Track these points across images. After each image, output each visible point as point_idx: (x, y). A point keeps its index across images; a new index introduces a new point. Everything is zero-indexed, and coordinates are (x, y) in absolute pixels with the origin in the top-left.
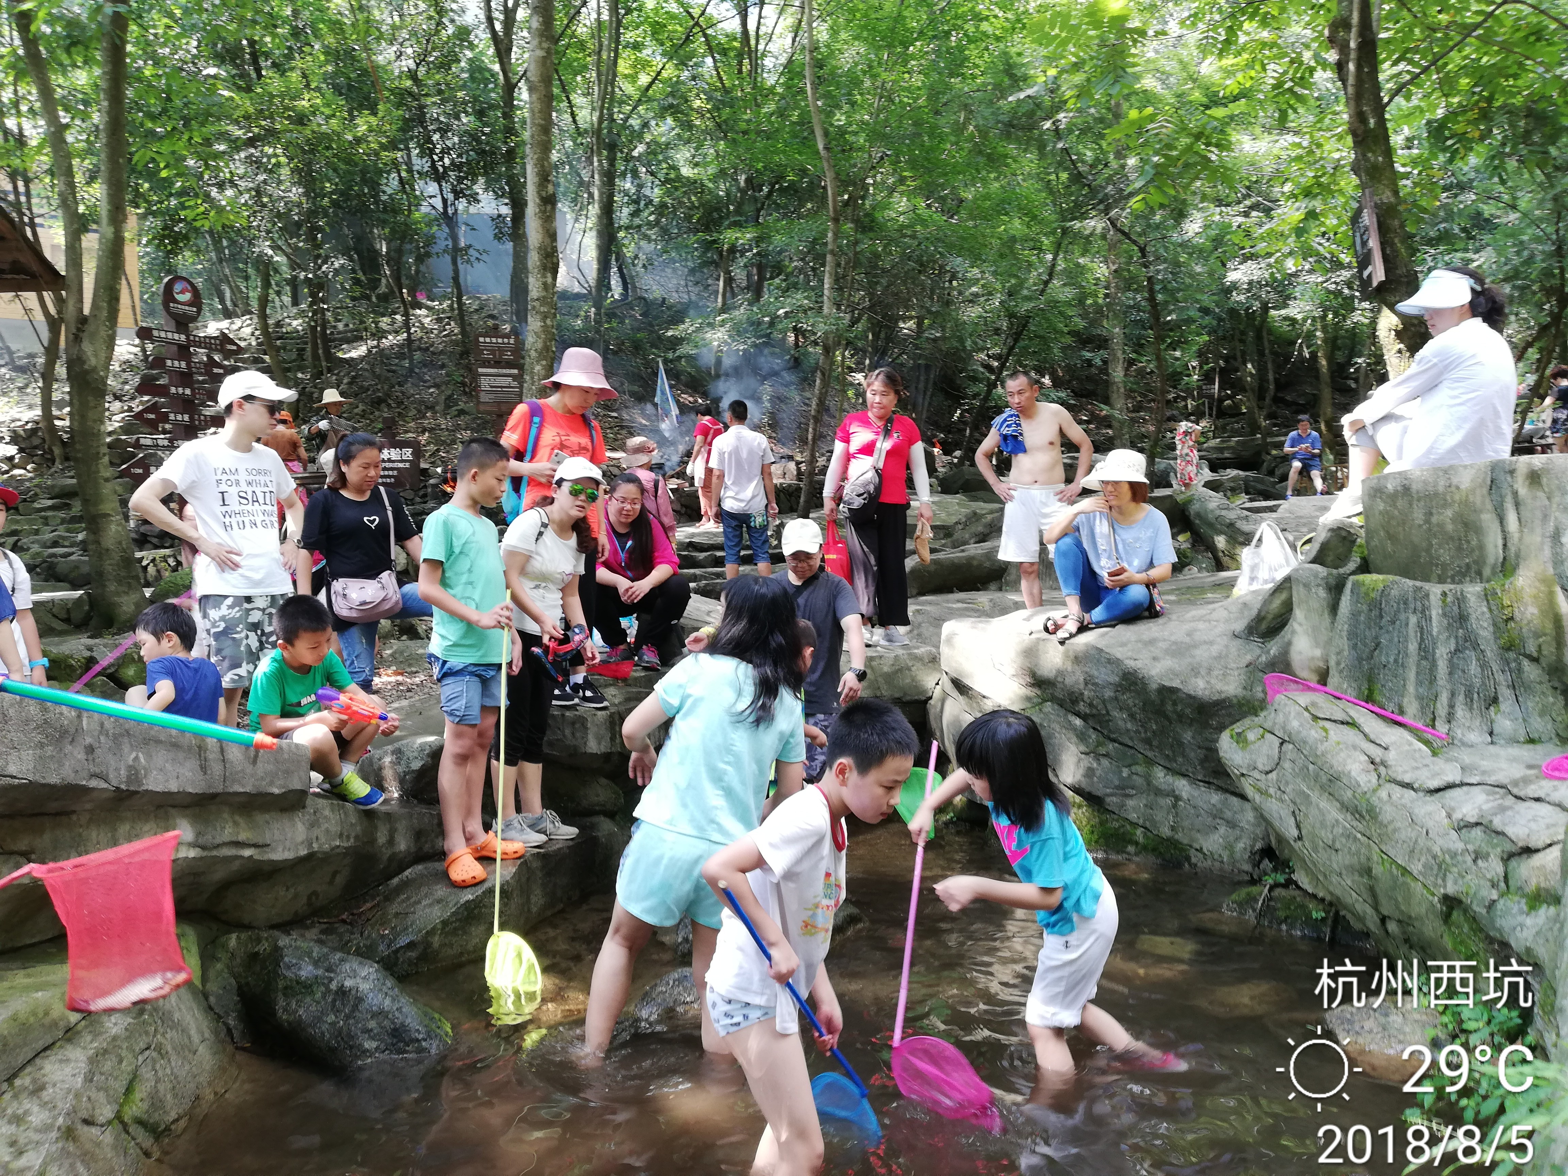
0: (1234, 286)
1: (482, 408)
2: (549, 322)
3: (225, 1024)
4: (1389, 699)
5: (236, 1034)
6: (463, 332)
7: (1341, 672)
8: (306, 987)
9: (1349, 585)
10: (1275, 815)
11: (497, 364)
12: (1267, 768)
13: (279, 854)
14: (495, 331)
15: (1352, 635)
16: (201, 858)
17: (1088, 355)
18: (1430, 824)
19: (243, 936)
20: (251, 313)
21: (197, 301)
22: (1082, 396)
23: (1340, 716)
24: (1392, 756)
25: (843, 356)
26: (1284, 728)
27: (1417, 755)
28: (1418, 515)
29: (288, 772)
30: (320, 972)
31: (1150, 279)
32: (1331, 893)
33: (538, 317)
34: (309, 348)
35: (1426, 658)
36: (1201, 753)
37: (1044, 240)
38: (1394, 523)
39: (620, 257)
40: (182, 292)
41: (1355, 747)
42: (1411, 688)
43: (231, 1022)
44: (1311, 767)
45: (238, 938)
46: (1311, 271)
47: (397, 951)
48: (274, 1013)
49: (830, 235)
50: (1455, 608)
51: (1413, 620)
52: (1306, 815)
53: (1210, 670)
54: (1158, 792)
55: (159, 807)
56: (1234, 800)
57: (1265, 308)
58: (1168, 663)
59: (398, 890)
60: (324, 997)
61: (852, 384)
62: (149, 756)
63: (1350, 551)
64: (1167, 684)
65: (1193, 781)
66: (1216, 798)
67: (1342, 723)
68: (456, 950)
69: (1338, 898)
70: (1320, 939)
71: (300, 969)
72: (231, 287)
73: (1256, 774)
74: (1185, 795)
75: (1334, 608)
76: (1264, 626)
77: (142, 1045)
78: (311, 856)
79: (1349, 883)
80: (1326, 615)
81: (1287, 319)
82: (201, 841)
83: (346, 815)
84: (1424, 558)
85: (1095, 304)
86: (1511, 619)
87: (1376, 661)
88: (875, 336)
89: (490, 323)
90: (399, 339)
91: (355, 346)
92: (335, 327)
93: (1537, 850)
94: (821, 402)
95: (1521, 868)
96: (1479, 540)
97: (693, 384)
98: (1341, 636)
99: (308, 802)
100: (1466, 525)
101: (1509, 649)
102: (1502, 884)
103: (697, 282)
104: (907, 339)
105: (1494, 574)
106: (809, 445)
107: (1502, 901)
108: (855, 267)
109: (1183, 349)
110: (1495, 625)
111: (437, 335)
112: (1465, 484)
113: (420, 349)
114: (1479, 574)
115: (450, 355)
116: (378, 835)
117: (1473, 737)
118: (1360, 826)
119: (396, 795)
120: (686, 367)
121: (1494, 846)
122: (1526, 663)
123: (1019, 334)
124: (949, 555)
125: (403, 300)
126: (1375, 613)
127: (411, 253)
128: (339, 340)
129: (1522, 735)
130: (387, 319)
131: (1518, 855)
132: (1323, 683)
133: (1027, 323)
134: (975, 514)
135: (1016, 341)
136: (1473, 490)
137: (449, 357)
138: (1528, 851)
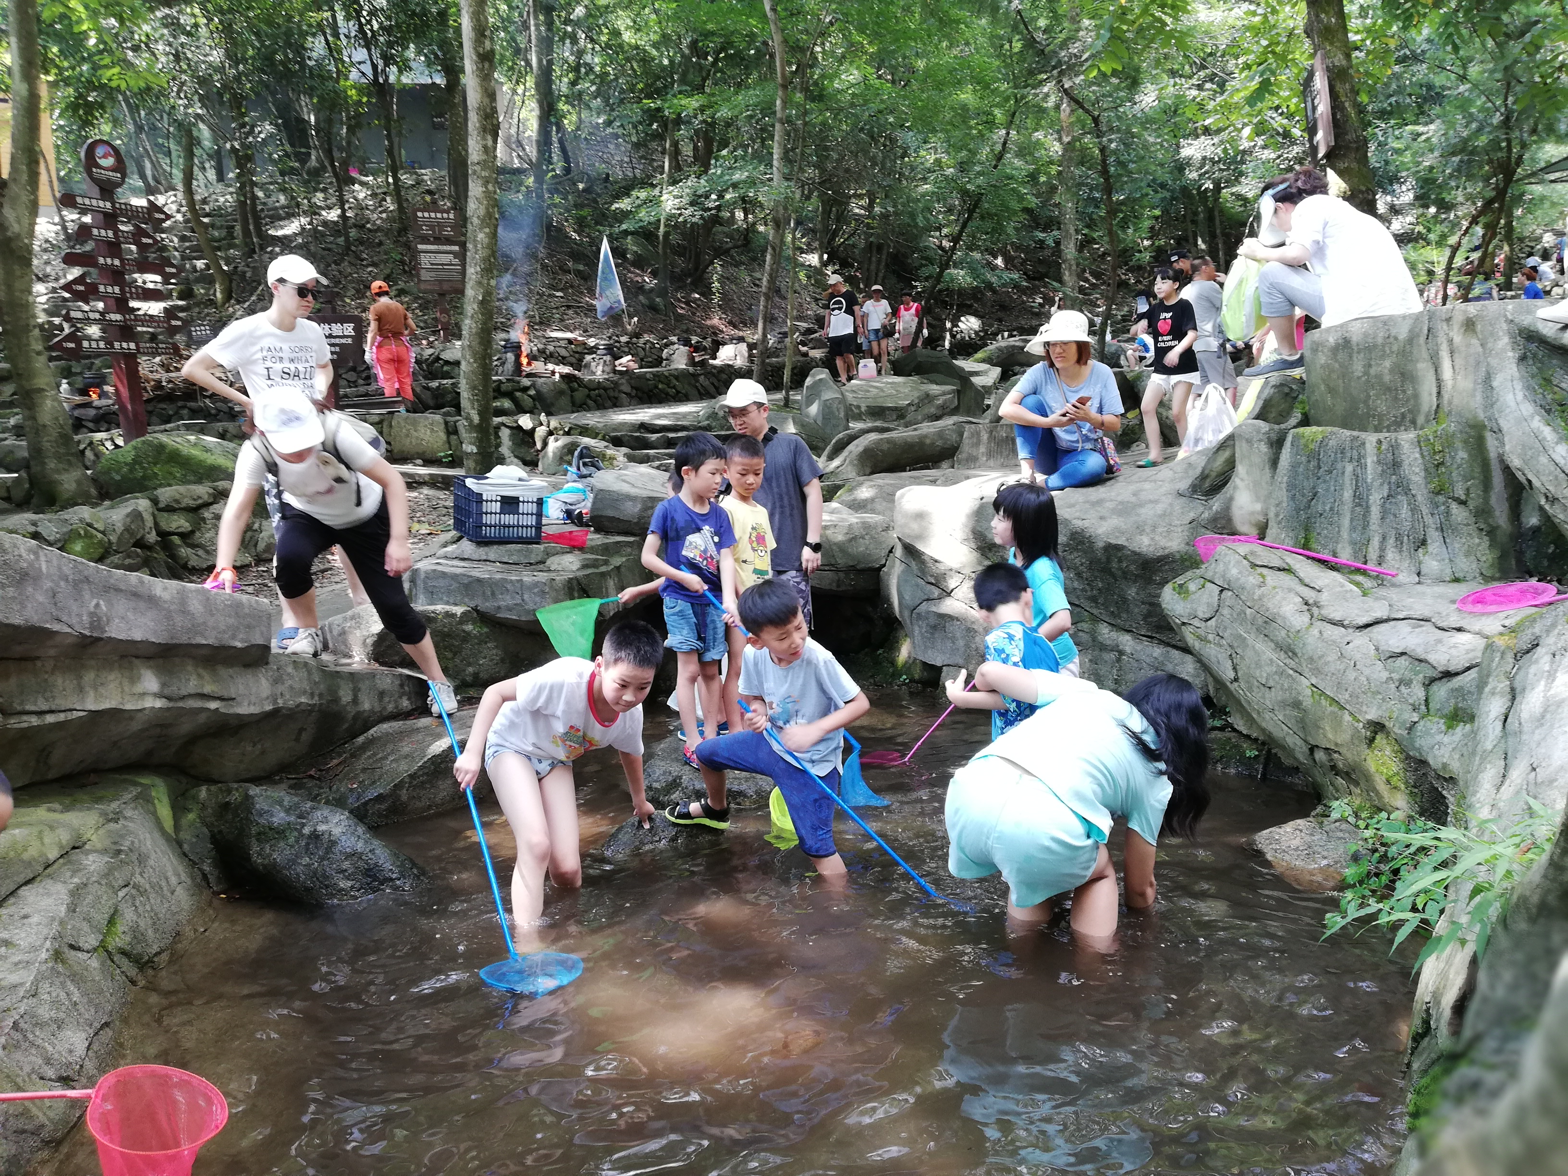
0: (1188, 163)
1: (423, 286)
2: (490, 187)
3: (200, 869)
4: (1325, 547)
5: (211, 879)
6: (401, 208)
7: (1280, 523)
8: (280, 833)
9: (1289, 438)
10: (1213, 659)
11: (438, 240)
12: (1207, 616)
13: (244, 709)
14: (433, 206)
15: (1291, 486)
16: (168, 709)
17: (1041, 235)
18: (1358, 656)
19: (213, 788)
20: (175, 190)
21: (120, 167)
22: (1034, 279)
23: (1277, 563)
24: (1324, 597)
25: (794, 238)
26: (1223, 576)
27: (1348, 595)
28: (1358, 367)
29: (249, 627)
30: (292, 819)
31: (1103, 150)
32: (1263, 730)
33: (480, 182)
34: (238, 228)
35: (1360, 505)
36: (1145, 608)
37: (997, 112)
38: (1334, 376)
39: (560, 127)
40: (105, 156)
41: (1290, 590)
42: (1345, 534)
43: (206, 868)
44: (1248, 611)
45: (208, 790)
46: (1264, 147)
47: (366, 804)
48: (248, 858)
49: (778, 102)
50: (1390, 455)
51: (1349, 468)
52: (1242, 658)
53: (1154, 527)
54: (1103, 648)
55: (123, 657)
56: (1175, 653)
57: (1218, 189)
58: (1114, 522)
59: (364, 747)
60: (297, 842)
61: (803, 265)
62: (109, 603)
63: (1292, 408)
64: (1113, 541)
65: (1137, 636)
66: (1157, 651)
67: (1279, 570)
68: (425, 802)
69: (1270, 736)
70: (1252, 777)
71: (272, 816)
72: (152, 162)
73: (1196, 622)
74: (1128, 650)
75: (1274, 463)
76: (1207, 484)
77: (121, 882)
78: (275, 712)
79: (1280, 717)
80: (1267, 470)
81: (1239, 197)
82: (166, 692)
83: (309, 673)
84: (1362, 409)
85: (1048, 183)
86: (1442, 463)
87: (1313, 510)
88: (827, 213)
89: (428, 198)
90: (333, 215)
91: (286, 222)
92: (264, 204)
93: (1457, 674)
94: (772, 280)
95: (1441, 691)
96: (1415, 389)
97: (640, 263)
98: (1280, 489)
99: (271, 659)
100: (1403, 374)
101: (1438, 493)
102: (1423, 707)
103: (641, 157)
104: (858, 219)
105: (1428, 421)
106: (760, 325)
107: (1422, 723)
108: (804, 139)
109: (1135, 224)
110: (1426, 470)
111: (373, 211)
112: (1403, 334)
113: (355, 226)
114: (1413, 422)
115: (387, 232)
116: (341, 693)
117: (1402, 578)
118: (1292, 664)
119: (357, 659)
120: (631, 245)
121: (1417, 673)
122: (1454, 506)
123: (971, 212)
124: (901, 434)
125: (336, 175)
126: (1313, 463)
127: (342, 123)
128: (270, 217)
129: (1448, 575)
130: (320, 195)
131: (1440, 679)
132: (1262, 536)
133: (979, 200)
134: (928, 395)
135: (969, 218)
136: (1411, 340)
137: (386, 235)
138: (1448, 675)
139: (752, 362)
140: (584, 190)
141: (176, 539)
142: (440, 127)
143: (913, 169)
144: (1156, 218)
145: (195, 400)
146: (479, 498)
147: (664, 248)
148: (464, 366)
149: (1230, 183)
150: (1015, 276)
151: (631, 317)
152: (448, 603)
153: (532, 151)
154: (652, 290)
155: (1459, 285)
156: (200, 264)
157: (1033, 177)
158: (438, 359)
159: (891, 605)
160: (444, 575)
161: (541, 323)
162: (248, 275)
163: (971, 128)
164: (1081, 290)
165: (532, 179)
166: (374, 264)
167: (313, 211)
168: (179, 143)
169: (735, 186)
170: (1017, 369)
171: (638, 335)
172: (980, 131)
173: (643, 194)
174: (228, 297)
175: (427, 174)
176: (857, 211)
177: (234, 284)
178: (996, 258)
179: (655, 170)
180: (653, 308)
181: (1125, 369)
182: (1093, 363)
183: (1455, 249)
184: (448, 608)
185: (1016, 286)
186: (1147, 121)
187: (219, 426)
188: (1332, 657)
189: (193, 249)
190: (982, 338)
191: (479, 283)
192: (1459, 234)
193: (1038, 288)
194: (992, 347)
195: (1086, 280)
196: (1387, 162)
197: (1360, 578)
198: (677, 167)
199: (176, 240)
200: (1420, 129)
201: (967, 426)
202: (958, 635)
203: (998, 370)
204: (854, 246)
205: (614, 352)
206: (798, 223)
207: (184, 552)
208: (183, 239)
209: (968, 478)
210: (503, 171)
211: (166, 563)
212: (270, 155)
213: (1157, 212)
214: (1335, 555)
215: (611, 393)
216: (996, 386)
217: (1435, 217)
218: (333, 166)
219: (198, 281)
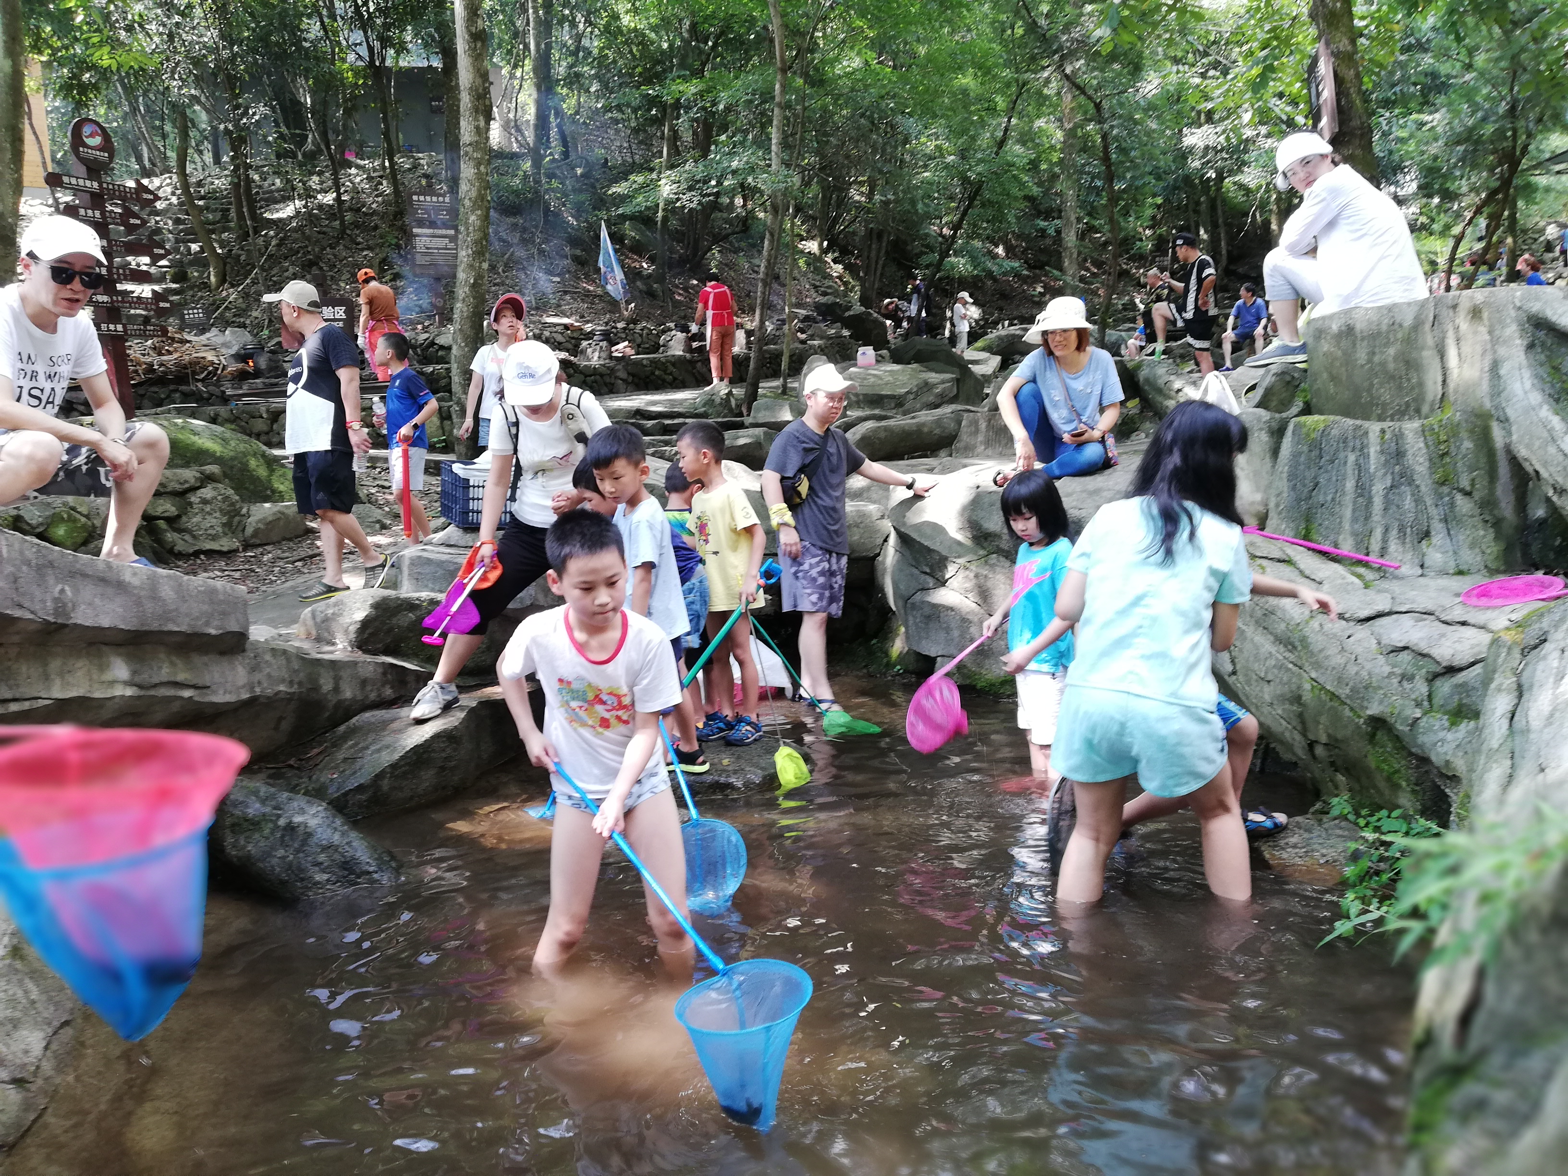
0: (1191, 150)
1: (418, 271)
2: (482, 168)
4: (1326, 538)
6: (396, 192)
7: (1280, 513)
8: (255, 824)
9: (1291, 427)
11: (432, 225)
13: (220, 697)
14: (429, 190)
15: (1292, 476)
16: (139, 697)
17: (1042, 224)
18: (1359, 650)
20: (170, 171)
21: (109, 147)
22: (1035, 267)
23: (1277, 554)
25: (793, 224)
27: (1350, 588)
28: (1362, 355)
29: (224, 613)
30: (268, 810)
31: (1104, 137)
33: (472, 164)
34: (233, 214)
35: (1361, 495)
37: (999, 99)
38: (1337, 364)
39: (558, 111)
40: (92, 136)
42: (1347, 526)
47: (346, 794)
49: (778, 87)
50: (1393, 445)
51: (1352, 458)
52: (1241, 651)
55: (90, 644)
57: (1220, 178)
59: (345, 737)
60: (272, 832)
61: (802, 252)
62: (75, 589)
63: (1293, 396)
67: (1279, 561)
68: (407, 793)
69: (1268, 728)
71: (247, 807)
72: (147, 145)
75: (1275, 452)
78: (252, 701)
79: (1280, 712)
80: (1268, 459)
81: (1241, 186)
82: (137, 679)
83: (288, 660)
84: (1365, 398)
85: (1050, 170)
86: (1446, 454)
87: (1314, 500)
88: (826, 200)
89: (424, 182)
90: (329, 199)
91: (282, 205)
92: (260, 187)
93: (1461, 669)
94: (770, 266)
95: (1445, 687)
96: (1419, 378)
97: (638, 249)
98: (1281, 479)
99: (247, 646)
100: (1407, 363)
101: (1443, 484)
102: (1426, 703)
103: (640, 142)
104: (859, 206)
105: (1432, 410)
106: (758, 312)
107: (1425, 719)
108: (803, 124)
109: (1136, 212)
110: (1430, 460)
111: (369, 196)
112: (1408, 322)
113: (351, 209)
114: (1418, 411)
115: (383, 216)
116: (322, 681)
117: (1405, 570)
118: (1292, 657)
119: (340, 646)
120: (630, 231)
121: (1420, 668)
122: (1459, 497)
123: (972, 199)
124: (898, 422)
125: (331, 157)
126: (1315, 453)
127: (338, 106)
128: (266, 200)
129: (1451, 567)
130: (315, 178)
131: (1443, 674)
132: (1262, 527)
133: (979, 188)
134: (926, 383)
135: (969, 206)
136: (1417, 326)
137: (382, 218)
138: (1452, 670)
139: (749, 349)
140: (582, 175)
141: (162, 524)
142: (438, 111)
143: (913, 154)
144: (1159, 207)
145: (188, 384)
146: (465, 484)
147: (662, 235)
148: (455, 351)
149: (1231, 173)
150: (1016, 264)
151: (628, 303)
152: (433, 590)
153: (530, 136)
154: (650, 276)
155: (1462, 276)
156: (195, 247)
157: (1034, 165)
158: (433, 344)
159: (884, 596)
160: (429, 561)
161: (537, 309)
162: (243, 258)
163: (971, 113)
164: (1082, 279)
165: (529, 164)
166: (369, 248)
167: (309, 194)
168: (174, 127)
169: (734, 172)
170: (1017, 357)
171: (635, 322)
172: (980, 117)
173: (640, 179)
174: (222, 281)
175: (424, 159)
176: (857, 198)
177: (228, 267)
178: (997, 246)
179: (654, 155)
180: (651, 294)
181: (1126, 358)
182: (1092, 349)
183: (1459, 239)
184: (433, 595)
185: (1017, 275)
186: (1151, 107)
187: (211, 410)
188: (1333, 650)
189: (187, 232)
190: (982, 327)
191: (471, 266)
192: (1462, 225)
193: (1039, 277)
194: (993, 335)
195: (1087, 270)
196: (1391, 152)
197: (1361, 570)
198: (675, 151)
199: (170, 222)
200: (1426, 118)
201: (966, 415)
202: (953, 625)
203: (998, 359)
204: (854, 233)
205: (610, 338)
206: (798, 209)
207: (170, 536)
208: (177, 221)
209: (965, 466)
210: (500, 154)
211: (152, 547)
212: (265, 137)
213: (1159, 200)
214: (1336, 546)
215: (607, 379)
216: (995, 375)
217: (1439, 206)
218: (329, 149)
219: (192, 263)
